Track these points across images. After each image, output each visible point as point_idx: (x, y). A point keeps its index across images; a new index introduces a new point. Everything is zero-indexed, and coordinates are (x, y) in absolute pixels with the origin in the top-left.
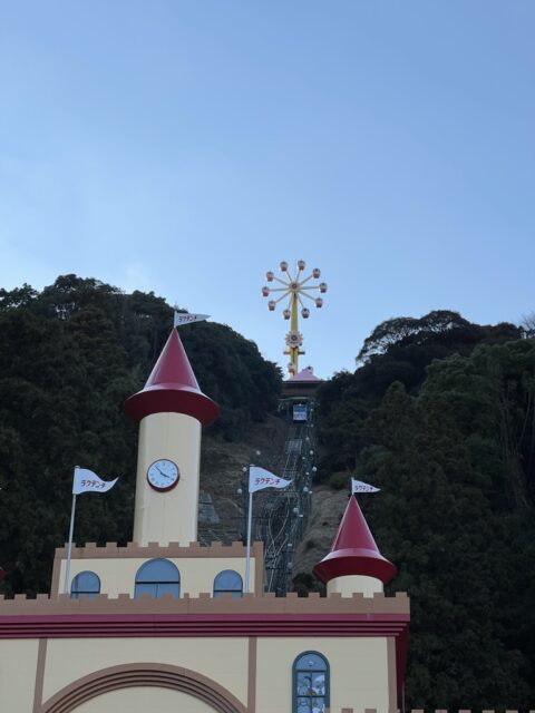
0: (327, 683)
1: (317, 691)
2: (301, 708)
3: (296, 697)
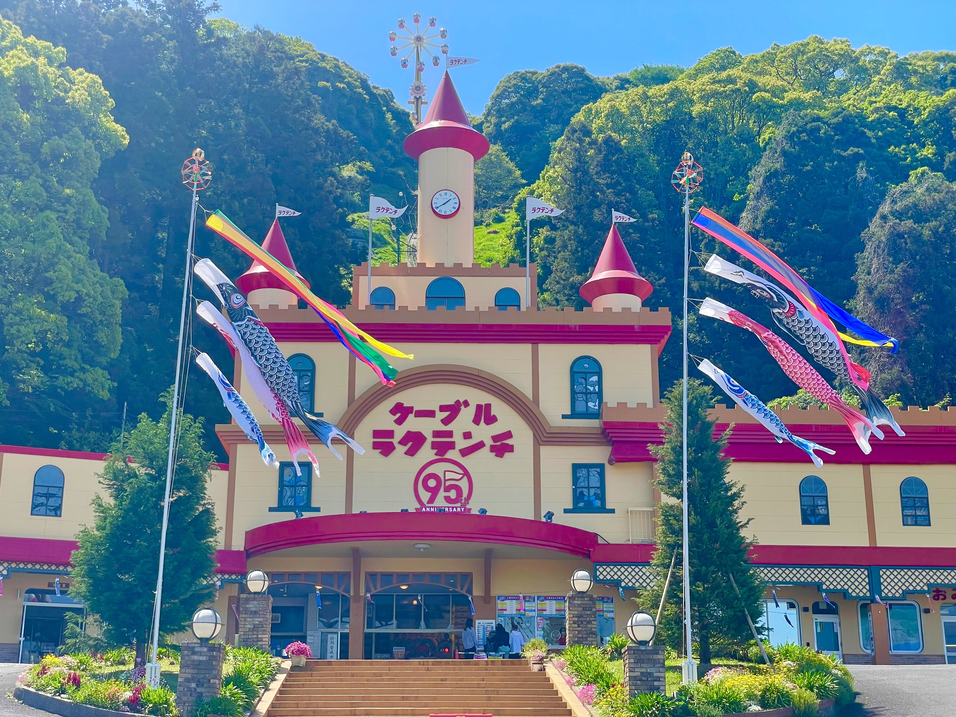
0: (600, 382)
2: (577, 403)
3: (573, 393)
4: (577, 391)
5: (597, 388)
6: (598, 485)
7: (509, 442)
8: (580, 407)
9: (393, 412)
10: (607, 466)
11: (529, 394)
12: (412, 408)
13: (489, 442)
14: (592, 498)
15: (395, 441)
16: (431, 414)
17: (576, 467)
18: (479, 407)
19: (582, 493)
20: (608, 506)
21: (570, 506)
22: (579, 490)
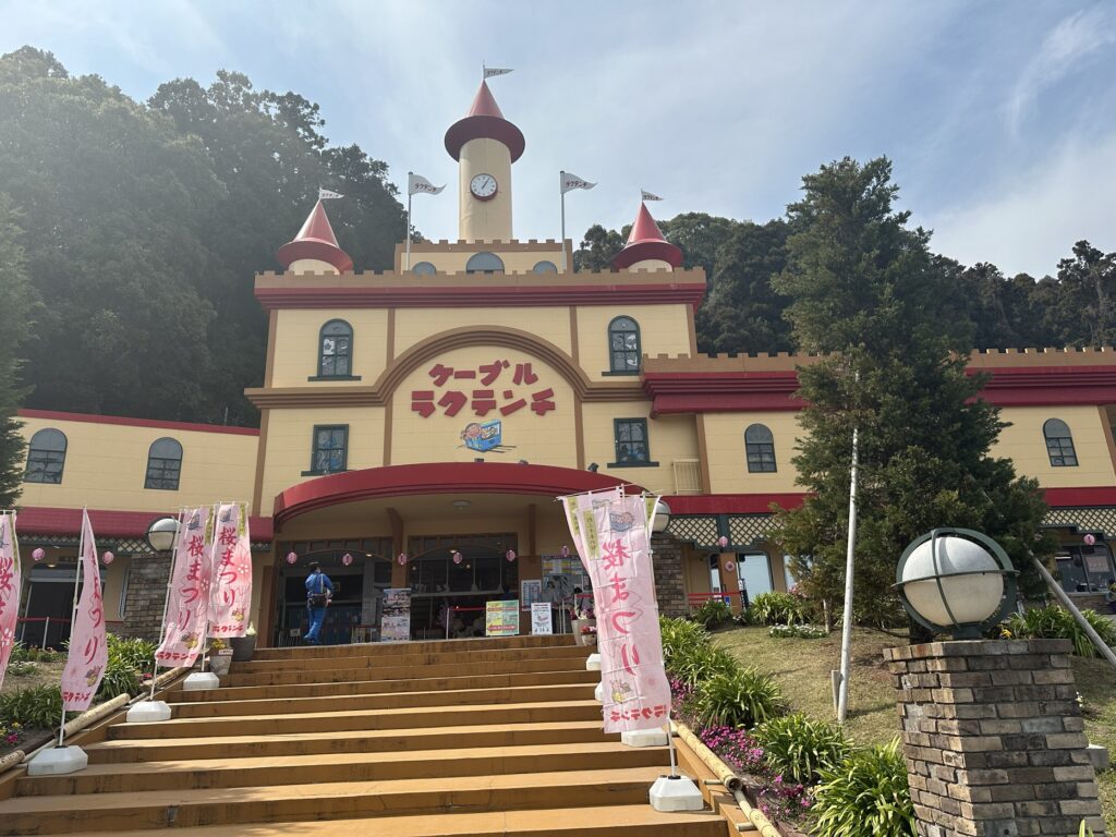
0: (638, 341)
1: (630, 347)
2: (617, 361)
3: (612, 352)
4: (616, 349)
5: (635, 346)
6: (641, 439)
7: (551, 400)
8: (620, 365)
9: (433, 374)
10: (649, 421)
11: (568, 351)
12: (452, 369)
13: (530, 401)
14: (636, 452)
15: (435, 402)
16: (470, 375)
17: (618, 422)
18: (519, 367)
19: (625, 447)
20: (652, 460)
21: (614, 461)
22: (622, 445)
